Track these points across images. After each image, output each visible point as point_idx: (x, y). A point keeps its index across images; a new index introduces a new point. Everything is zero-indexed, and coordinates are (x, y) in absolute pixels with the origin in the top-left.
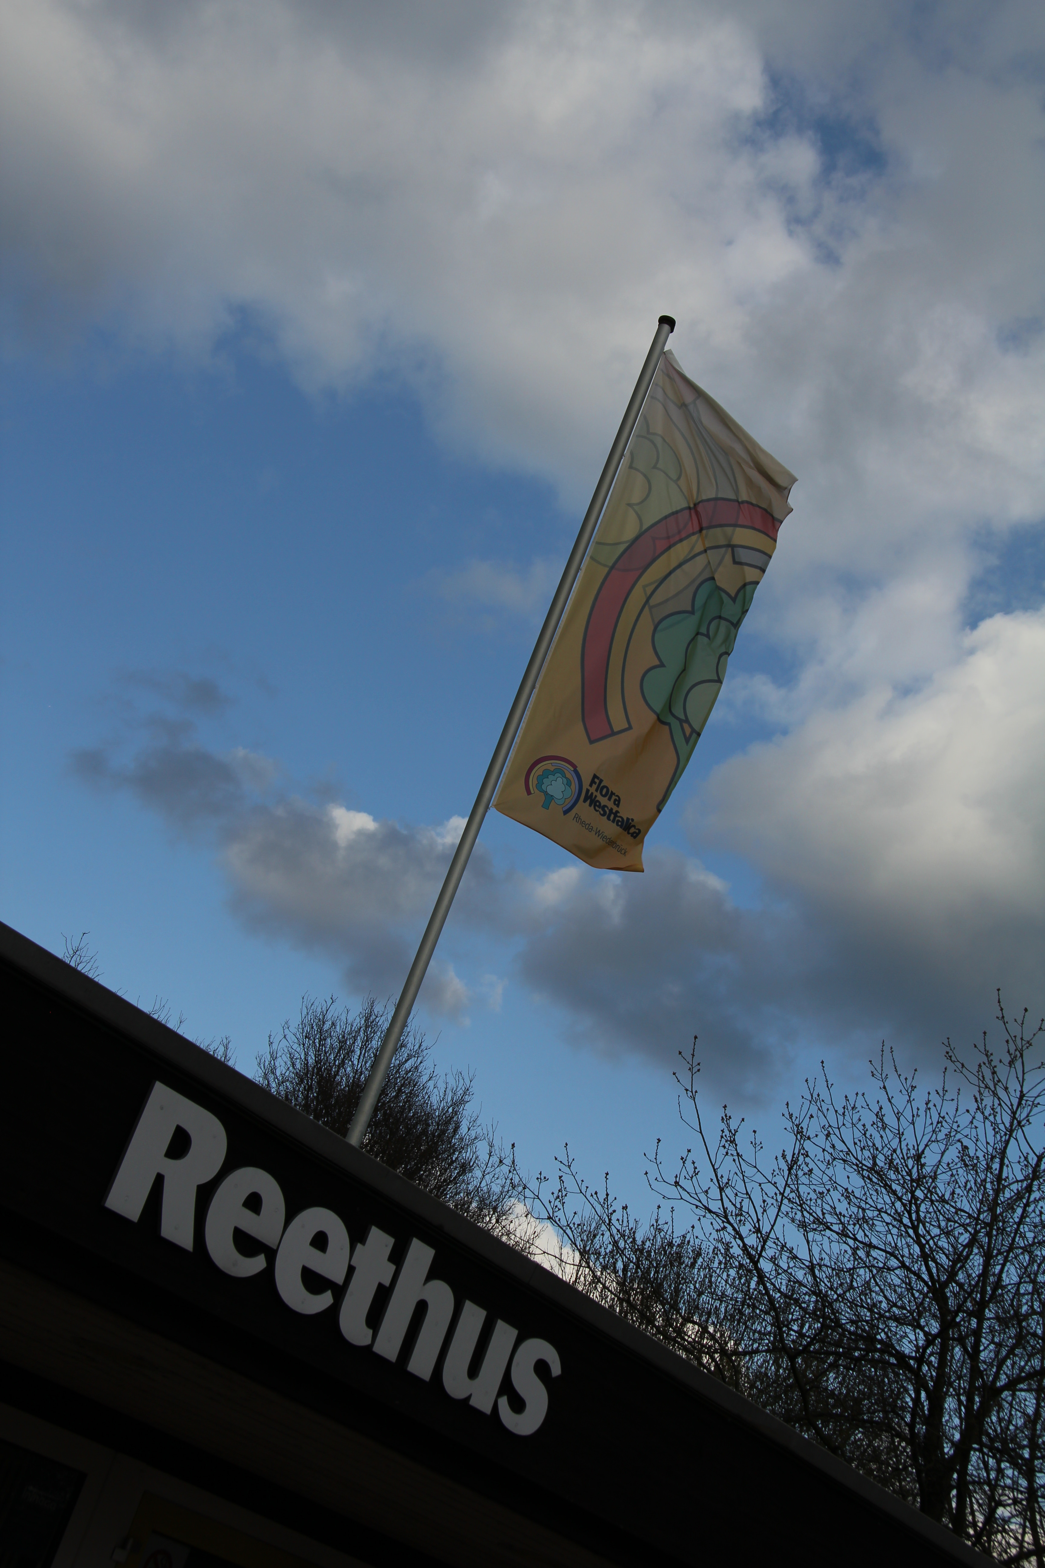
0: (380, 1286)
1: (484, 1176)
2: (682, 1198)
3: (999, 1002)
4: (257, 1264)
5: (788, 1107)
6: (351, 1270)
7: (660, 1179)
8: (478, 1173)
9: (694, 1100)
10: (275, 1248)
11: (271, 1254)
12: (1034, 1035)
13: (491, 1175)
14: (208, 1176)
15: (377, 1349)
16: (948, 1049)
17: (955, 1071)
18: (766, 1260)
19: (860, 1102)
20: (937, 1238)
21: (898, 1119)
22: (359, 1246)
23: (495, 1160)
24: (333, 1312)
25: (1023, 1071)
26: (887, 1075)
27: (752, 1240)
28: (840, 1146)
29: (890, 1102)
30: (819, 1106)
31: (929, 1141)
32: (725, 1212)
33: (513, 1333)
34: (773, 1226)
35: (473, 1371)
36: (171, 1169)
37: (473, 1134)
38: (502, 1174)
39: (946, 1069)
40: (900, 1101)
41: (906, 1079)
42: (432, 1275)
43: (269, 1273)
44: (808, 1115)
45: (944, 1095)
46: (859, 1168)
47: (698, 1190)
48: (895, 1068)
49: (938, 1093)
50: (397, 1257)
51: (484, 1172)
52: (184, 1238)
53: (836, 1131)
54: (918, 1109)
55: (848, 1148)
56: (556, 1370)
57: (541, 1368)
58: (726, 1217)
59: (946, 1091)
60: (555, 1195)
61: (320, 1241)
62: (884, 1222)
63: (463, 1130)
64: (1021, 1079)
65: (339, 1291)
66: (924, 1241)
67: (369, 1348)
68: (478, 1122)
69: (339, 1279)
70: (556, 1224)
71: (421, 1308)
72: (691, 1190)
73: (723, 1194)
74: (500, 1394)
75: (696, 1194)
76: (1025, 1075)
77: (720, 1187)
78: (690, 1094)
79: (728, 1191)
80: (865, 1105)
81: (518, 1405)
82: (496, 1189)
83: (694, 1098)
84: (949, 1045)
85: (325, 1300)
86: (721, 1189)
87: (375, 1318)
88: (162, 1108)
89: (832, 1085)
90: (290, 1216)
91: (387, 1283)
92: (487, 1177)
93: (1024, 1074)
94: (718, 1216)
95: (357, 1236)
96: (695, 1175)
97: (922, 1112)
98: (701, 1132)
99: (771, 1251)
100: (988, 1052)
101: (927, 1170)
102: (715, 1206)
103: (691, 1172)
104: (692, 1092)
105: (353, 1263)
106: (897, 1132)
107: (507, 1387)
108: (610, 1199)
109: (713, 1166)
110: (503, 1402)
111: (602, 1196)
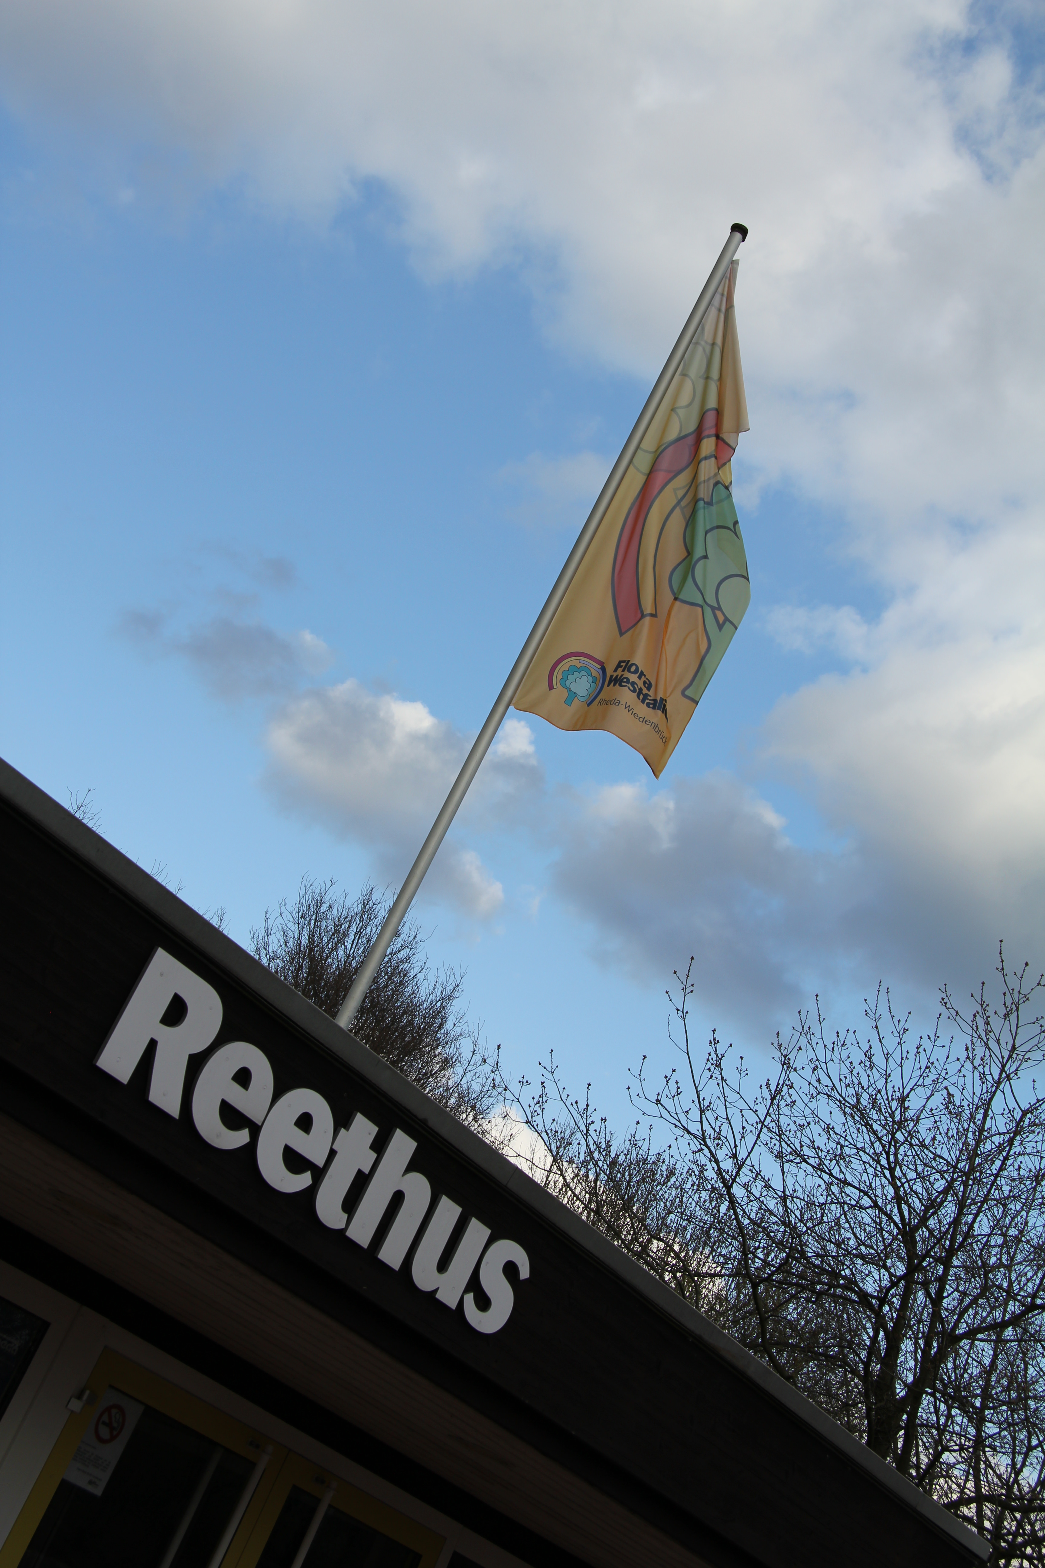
0: (360, 1172)
1: (465, 1073)
2: (661, 1117)
3: (1000, 953)
4: (241, 1138)
5: (778, 1037)
6: (332, 1153)
7: (641, 1095)
8: (459, 1069)
9: (684, 1021)
10: (260, 1124)
11: (255, 1130)
12: (1032, 989)
13: (472, 1073)
14: (200, 1047)
15: (349, 1233)
16: (944, 996)
17: (949, 1018)
18: (739, 1186)
19: (851, 1039)
20: (913, 1182)
21: (887, 1060)
22: (343, 1130)
23: (478, 1058)
24: (311, 1193)
25: (1017, 1024)
26: (880, 1015)
27: (727, 1165)
28: (825, 1080)
29: (881, 1042)
30: (809, 1039)
31: (916, 1085)
32: (703, 1134)
33: (486, 1232)
34: (749, 1153)
35: (443, 1265)
36: (165, 1035)
37: (458, 1030)
38: (483, 1073)
39: (940, 1015)
40: (891, 1042)
41: (899, 1021)
42: (411, 1168)
43: (251, 1149)
44: (797, 1047)
45: (935, 1041)
46: (842, 1104)
47: (679, 1110)
48: (890, 1009)
49: (929, 1038)
50: (379, 1145)
51: (466, 1069)
52: (172, 1106)
53: (823, 1066)
54: (908, 1052)
55: (833, 1084)
56: (525, 1273)
57: (510, 1269)
58: (704, 1139)
59: (938, 1037)
60: (536, 1100)
61: (305, 1122)
62: (862, 1160)
63: (448, 1026)
64: (1014, 1032)
65: (319, 1173)
66: (899, 1184)
67: (341, 1233)
68: (465, 1019)
69: (320, 1162)
70: (533, 1129)
71: (398, 1198)
72: (671, 1109)
73: (703, 1116)
74: (466, 1291)
75: (676, 1113)
76: (1019, 1029)
77: (701, 1109)
78: (680, 1014)
79: (709, 1114)
80: (855, 1043)
81: (483, 1303)
82: (476, 1087)
83: (684, 1019)
84: (946, 991)
85: (304, 1180)
86: (702, 1112)
87: (351, 1203)
88: (162, 975)
89: (824, 1019)
90: (277, 1095)
91: (366, 1170)
92: (468, 1074)
93: (1017, 1027)
94: (695, 1137)
95: (342, 1121)
96: (677, 1095)
97: (911, 1056)
98: (688, 1053)
99: (745, 1176)
100: (984, 1002)
101: (910, 1113)
102: (694, 1128)
103: (674, 1092)
104: (683, 1012)
105: (334, 1147)
106: (884, 1073)
107: (474, 1285)
108: (590, 1109)
109: (696, 1088)
110: (469, 1298)
111: (582, 1106)
